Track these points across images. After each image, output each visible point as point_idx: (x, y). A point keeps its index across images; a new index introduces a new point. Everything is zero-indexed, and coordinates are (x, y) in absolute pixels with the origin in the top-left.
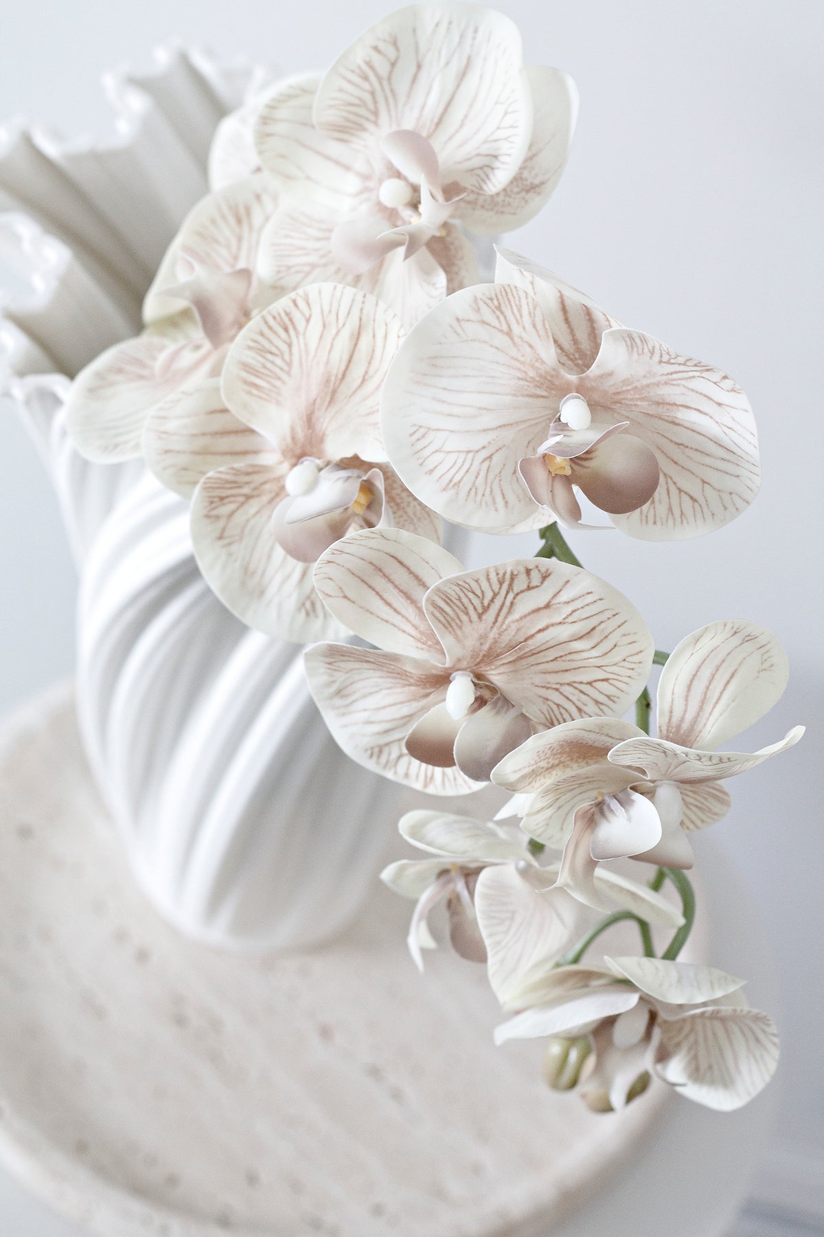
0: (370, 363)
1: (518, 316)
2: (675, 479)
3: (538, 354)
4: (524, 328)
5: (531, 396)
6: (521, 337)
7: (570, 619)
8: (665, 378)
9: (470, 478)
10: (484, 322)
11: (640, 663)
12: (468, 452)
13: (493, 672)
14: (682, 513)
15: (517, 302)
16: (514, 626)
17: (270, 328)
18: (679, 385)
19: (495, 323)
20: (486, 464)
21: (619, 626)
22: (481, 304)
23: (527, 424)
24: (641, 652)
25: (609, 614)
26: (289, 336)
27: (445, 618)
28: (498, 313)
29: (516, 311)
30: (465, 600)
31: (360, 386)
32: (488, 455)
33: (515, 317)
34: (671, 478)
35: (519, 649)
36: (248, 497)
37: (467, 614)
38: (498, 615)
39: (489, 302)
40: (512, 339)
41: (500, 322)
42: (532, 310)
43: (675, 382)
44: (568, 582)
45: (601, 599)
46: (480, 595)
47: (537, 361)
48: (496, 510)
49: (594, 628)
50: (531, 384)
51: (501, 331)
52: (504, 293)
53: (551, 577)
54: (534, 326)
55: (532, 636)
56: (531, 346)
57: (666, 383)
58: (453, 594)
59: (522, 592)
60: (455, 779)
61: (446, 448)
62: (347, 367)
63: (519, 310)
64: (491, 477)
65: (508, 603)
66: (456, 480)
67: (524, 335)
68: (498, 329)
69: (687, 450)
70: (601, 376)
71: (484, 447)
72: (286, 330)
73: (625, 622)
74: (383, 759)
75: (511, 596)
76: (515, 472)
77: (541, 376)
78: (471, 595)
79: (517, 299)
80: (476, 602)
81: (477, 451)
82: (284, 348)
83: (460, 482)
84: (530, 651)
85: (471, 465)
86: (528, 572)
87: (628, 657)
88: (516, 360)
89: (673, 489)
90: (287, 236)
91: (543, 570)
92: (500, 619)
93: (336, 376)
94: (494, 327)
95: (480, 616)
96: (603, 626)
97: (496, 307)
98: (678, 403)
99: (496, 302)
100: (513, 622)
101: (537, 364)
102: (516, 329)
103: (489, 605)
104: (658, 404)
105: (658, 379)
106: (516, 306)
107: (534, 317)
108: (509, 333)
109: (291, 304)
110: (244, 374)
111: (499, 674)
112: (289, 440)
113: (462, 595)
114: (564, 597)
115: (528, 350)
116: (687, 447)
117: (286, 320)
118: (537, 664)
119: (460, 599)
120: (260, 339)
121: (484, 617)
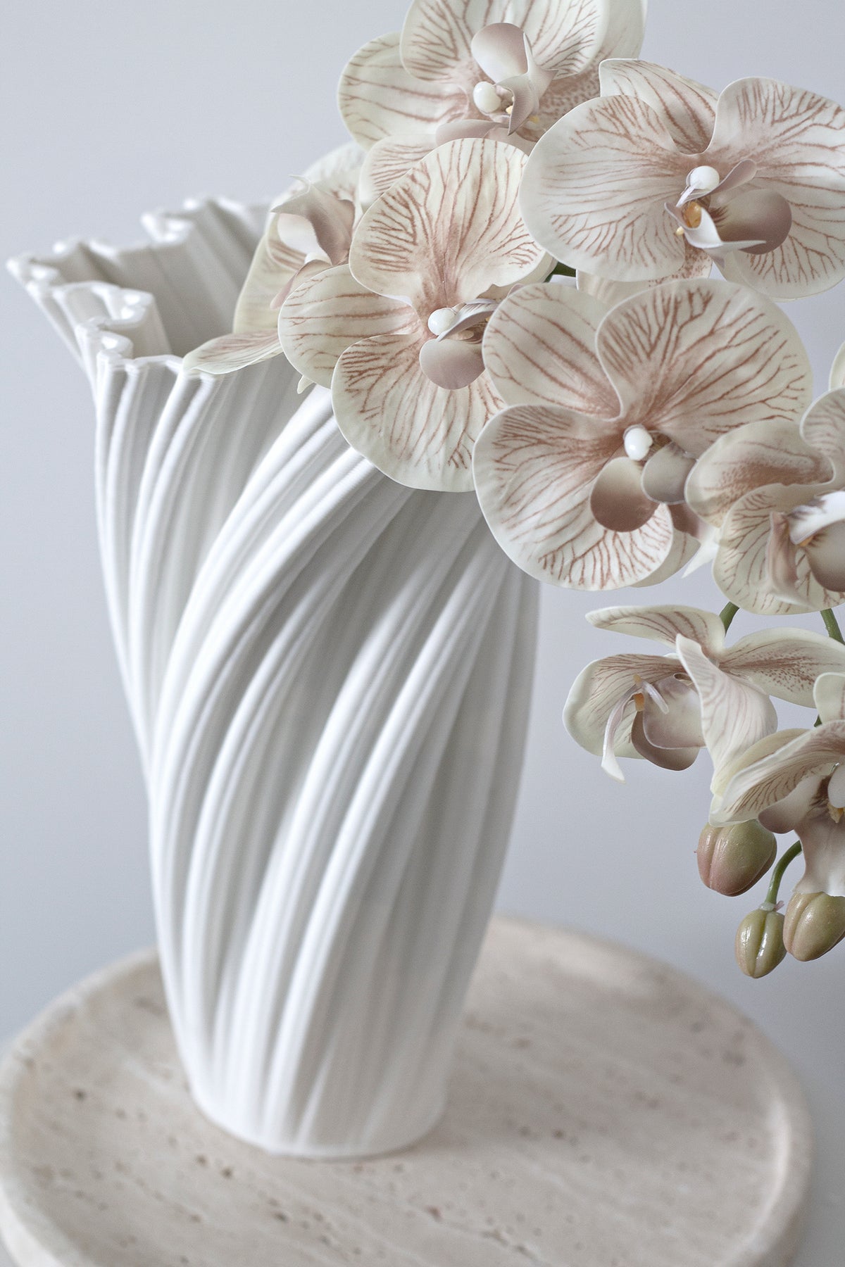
0: (494, 206)
1: (633, 119)
2: (801, 240)
3: (657, 145)
4: (640, 127)
5: (658, 176)
6: (639, 136)
7: (736, 341)
8: (778, 140)
9: (617, 242)
10: (602, 130)
11: (802, 389)
12: (611, 223)
13: (666, 418)
14: (812, 269)
15: (630, 108)
16: (682, 359)
17: (391, 207)
18: (792, 144)
19: (612, 129)
20: (629, 230)
21: (781, 347)
22: (598, 115)
23: (659, 198)
24: (802, 377)
25: (769, 333)
26: (410, 212)
27: (616, 359)
28: (614, 120)
29: (629, 114)
30: (633, 338)
31: (487, 229)
32: (631, 221)
33: (630, 121)
34: (796, 240)
35: (689, 383)
36: (386, 369)
37: (636, 354)
38: (665, 352)
39: (604, 112)
40: (630, 139)
41: (616, 127)
42: (645, 111)
43: (788, 142)
44: (728, 303)
45: (762, 315)
46: (647, 330)
47: (657, 149)
48: (646, 265)
49: (757, 350)
50: (656, 167)
51: (619, 135)
52: (616, 102)
53: (713, 301)
54: (649, 124)
55: (700, 366)
56: (648, 140)
57: (780, 146)
58: (622, 329)
59: (686, 323)
60: (633, 566)
61: (589, 226)
62: (473, 215)
63: (633, 114)
64: (636, 239)
65: (673, 338)
66: (604, 245)
67: (641, 133)
68: (616, 134)
69: (807, 210)
70: (719, 151)
71: (624, 217)
72: (407, 207)
73: (785, 342)
74: (557, 568)
75: (675, 330)
76: (657, 234)
77: (664, 159)
78: (638, 330)
79: (629, 105)
80: (644, 339)
81: (619, 221)
82: (407, 223)
83: (608, 246)
84: (700, 384)
85: (616, 232)
86: (691, 296)
87: (791, 382)
88: (638, 154)
89: (799, 249)
90: (385, 165)
91: (704, 292)
92: (668, 355)
93: (463, 225)
94: (612, 133)
95: (648, 355)
96: (766, 346)
97: (611, 115)
98: (793, 162)
99: (610, 111)
100: (681, 355)
101: (658, 152)
102: (633, 131)
103: (656, 343)
104: (775, 167)
105: (772, 142)
106: (629, 111)
107: (648, 116)
108: (627, 135)
109: (409, 181)
110: (370, 254)
111: (671, 419)
112: (423, 296)
113: (630, 331)
114: (726, 320)
115: (647, 144)
116: (807, 206)
117: (406, 197)
118: (706, 404)
119: (629, 337)
120: (382, 218)
121: (652, 356)
